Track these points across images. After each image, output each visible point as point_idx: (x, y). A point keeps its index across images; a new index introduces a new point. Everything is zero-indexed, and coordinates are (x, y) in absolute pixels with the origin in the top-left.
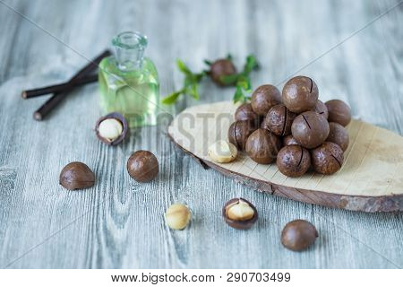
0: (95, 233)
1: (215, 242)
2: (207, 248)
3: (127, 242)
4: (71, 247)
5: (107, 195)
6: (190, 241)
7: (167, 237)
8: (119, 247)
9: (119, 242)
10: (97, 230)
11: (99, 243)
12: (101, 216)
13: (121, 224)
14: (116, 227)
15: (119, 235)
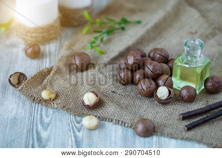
0: (31, 134)
1: (98, 139)
2: (93, 143)
3: (48, 139)
4: (18, 142)
5: (39, 112)
6: (84, 138)
7: (71, 136)
8: (44, 142)
9: (44, 139)
10: (32, 132)
11: (33, 139)
12: (35, 124)
13: (45, 128)
14: (43, 130)
15: (44, 135)
